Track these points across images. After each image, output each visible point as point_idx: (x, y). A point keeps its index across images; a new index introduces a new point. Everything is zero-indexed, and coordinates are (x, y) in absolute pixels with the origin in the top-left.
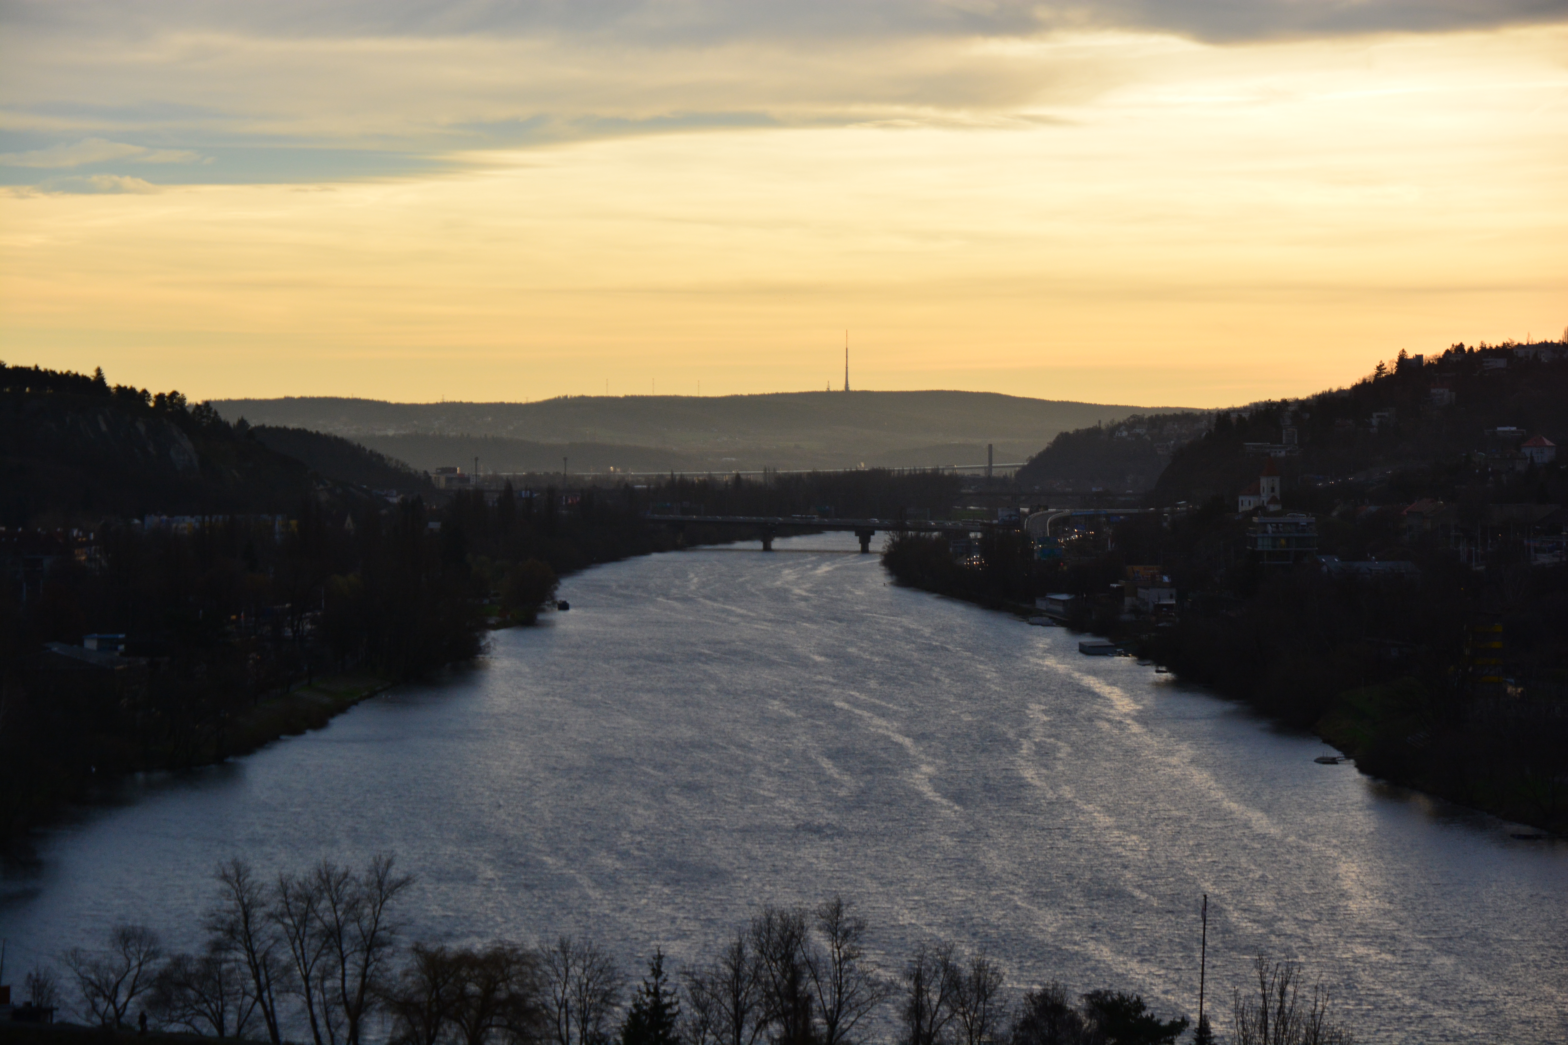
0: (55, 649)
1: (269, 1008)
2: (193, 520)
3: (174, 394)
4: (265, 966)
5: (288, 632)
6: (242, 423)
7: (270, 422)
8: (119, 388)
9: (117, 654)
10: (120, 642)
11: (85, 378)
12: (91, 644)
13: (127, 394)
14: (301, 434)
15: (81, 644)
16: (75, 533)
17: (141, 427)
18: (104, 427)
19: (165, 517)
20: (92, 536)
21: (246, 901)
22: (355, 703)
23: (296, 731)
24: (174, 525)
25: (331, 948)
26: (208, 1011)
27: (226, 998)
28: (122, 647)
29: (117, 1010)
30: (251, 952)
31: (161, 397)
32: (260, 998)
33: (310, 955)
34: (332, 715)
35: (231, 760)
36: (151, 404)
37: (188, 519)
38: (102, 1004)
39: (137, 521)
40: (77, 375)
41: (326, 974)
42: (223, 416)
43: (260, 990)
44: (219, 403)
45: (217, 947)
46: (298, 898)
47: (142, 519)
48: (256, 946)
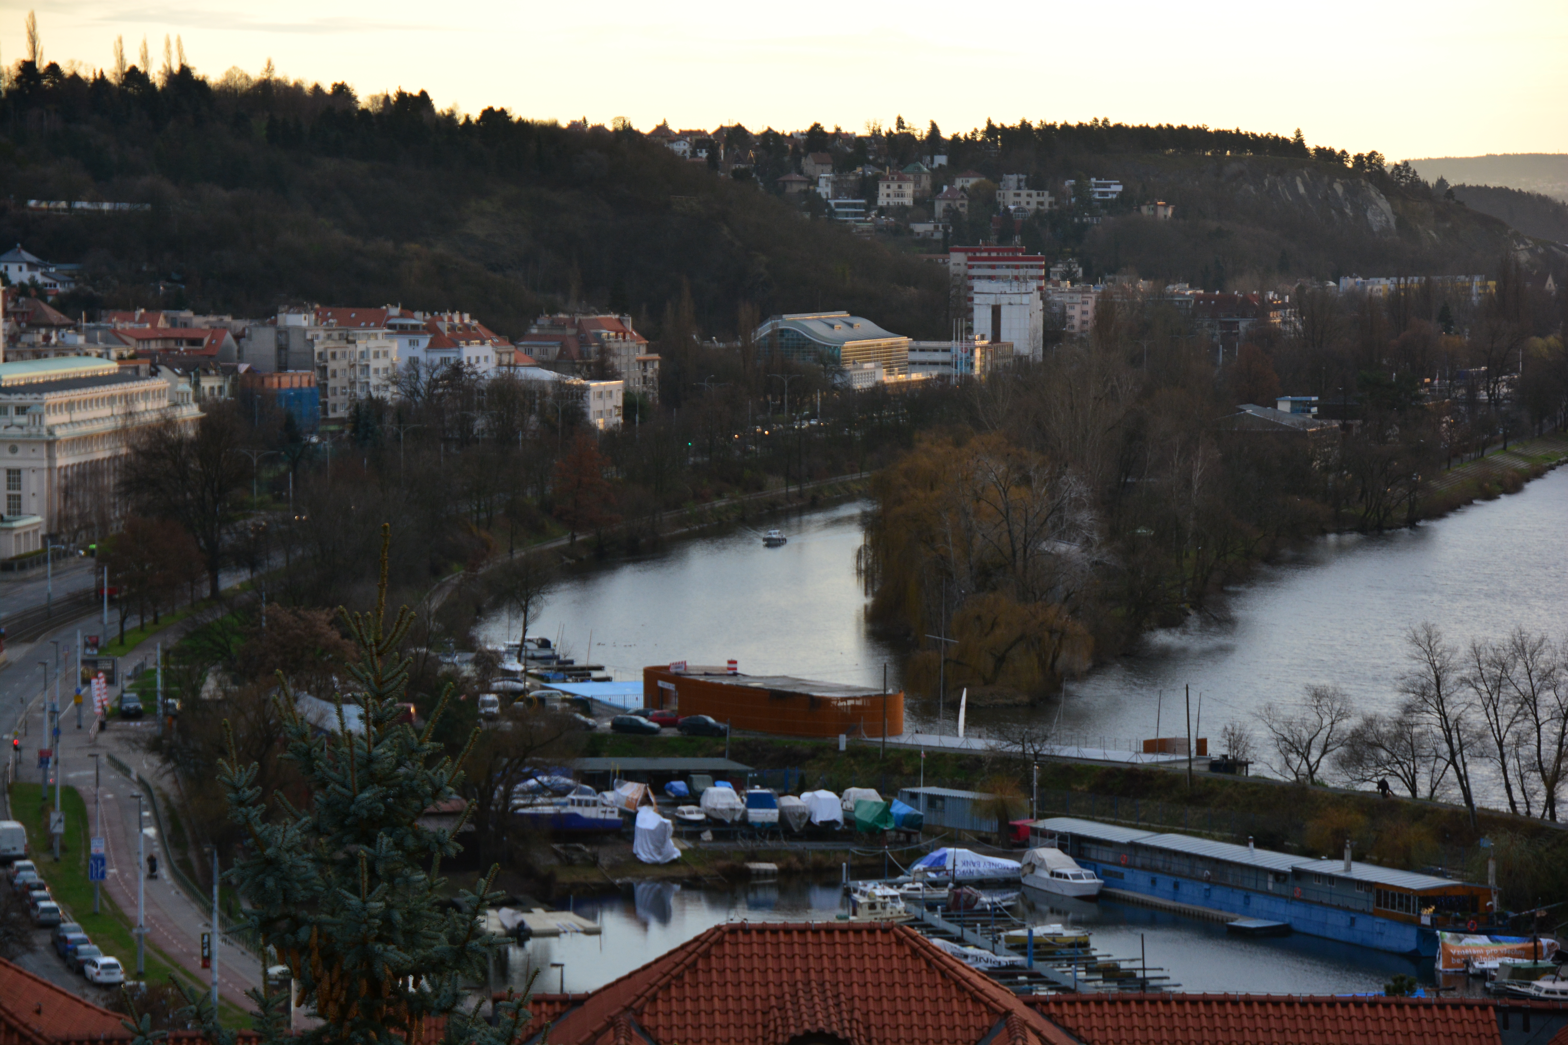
0: (1249, 411)
1: (1462, 772)
2: (1388, 282)
3: (1373, 154)
4: (1458, 731)
5: (1483, 396)
6: (1442, 182)
7: (1471, 181)
8: (1318, 150)
9: (1310, 416)
10: (1313, 404)
11: (1285, 140)
12: (1284, 406)
13: (1325, 155)
14: (1503, 193)
15: (1275, 406)
16: (1271, 295)
17: (1338, 188)
18: (1302, 190)
19: (1360, 279)
20: (1287, 298)
21: (1437, 664)
22: (1552, 468)
23: (1490, 496)
24: (1369, 287)
25: (1526, 715)
26: (1400, 772)
27: (1418, 760)
28: (1314, 410)
29: (1310, 767)
30: (1443, 716)
31: (1359, 157)
32: (1453, 761)
33: (1504, 722)
34: (1528, 480)
35: (1422, 523)
36: (1350, 165)
37: (1383, 281)
38: (1296, 760)
39: (1332, 284)
40: (1276, 138)
41: (1520, 741)
42: (1422, 176)
43: (1453, 754)
44: (1419, 162)
45: (1408, 709)
46: (1493, 663)
47: (1337, 282)
48: (1448, 710)
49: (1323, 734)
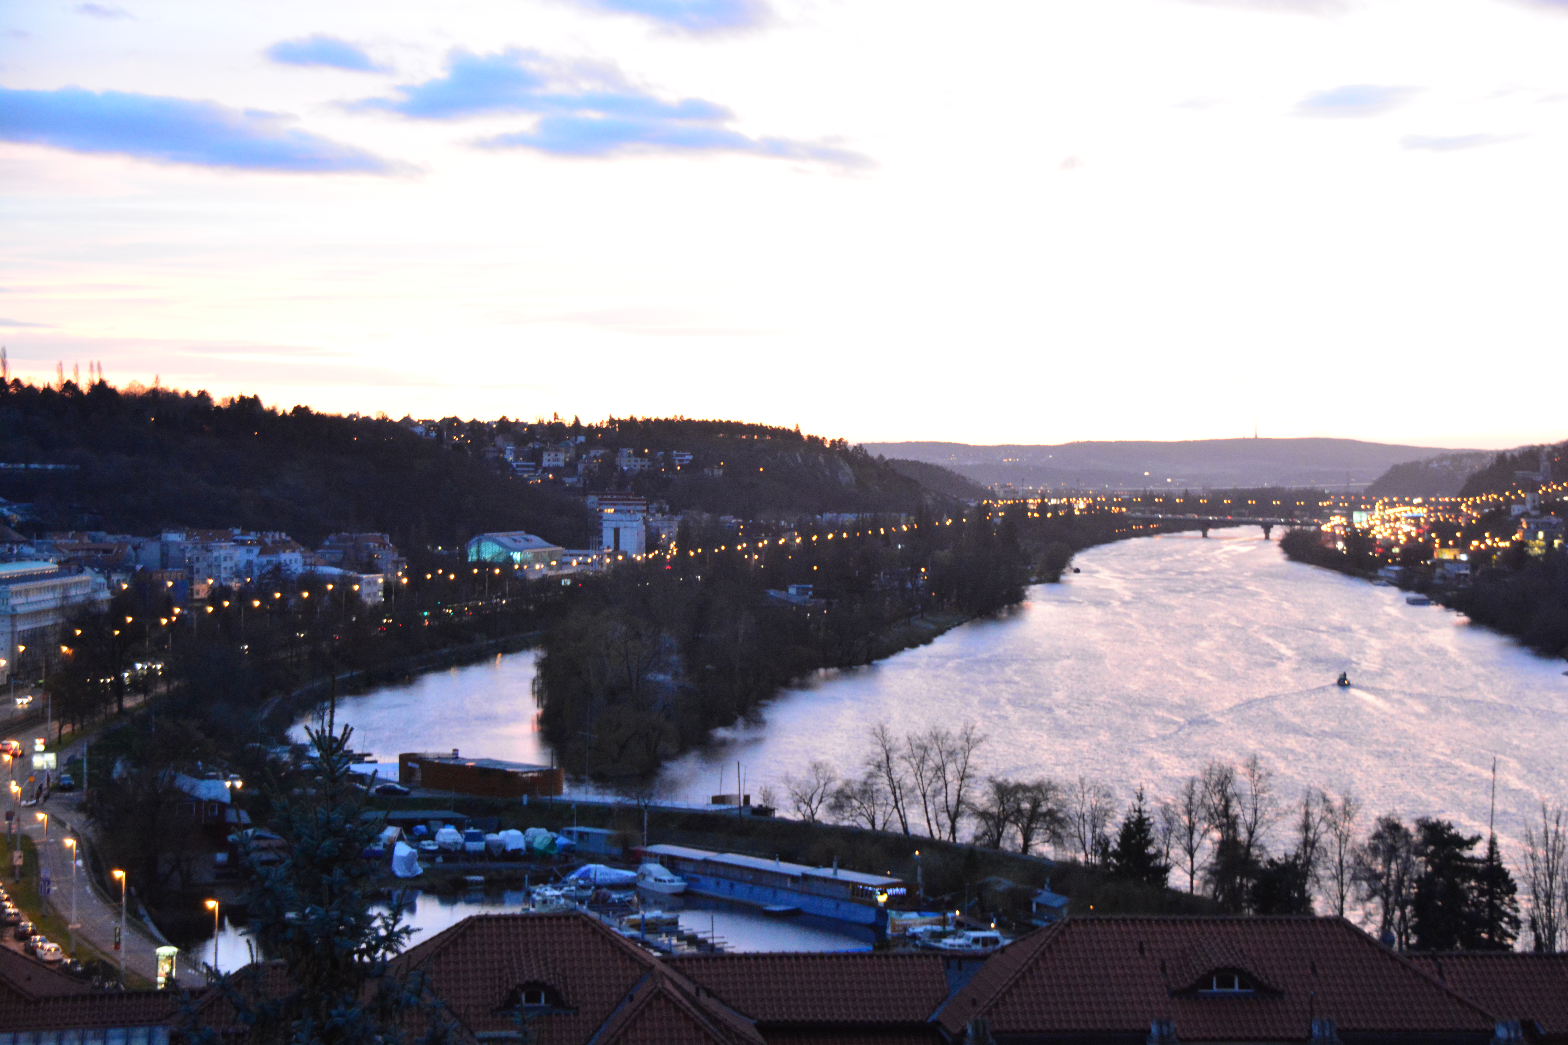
0: (772, 593)
1: (902, 813)
2: (851, 516)
3: (841, 440)
4: (900, 788)
5: (909, 585)
6: (881, 457)
7: (899, 457)
8: (809, 437)
9: (808, 597)
10: (809, 589)
11: (789, 430)
12: (792, 590)
13: (813, 440)
14: (916, 464)
15: (787, 590)
16: (783, 523)
17: (821, 459)
18: (799, 460)
19: (835, 514)
20: (792, 525)
21: (887, 748)
22: (949, 629)
23: (914, 645)
24: (840, 520)
25: (939, 778)
26: (865, 813)
27: (876, 807)
28: (810, 593)
29: (812, 812)
30: (891, 779)
31: (833, 442)
32: (896, 806)
33: (926, 782)
34: (936, 636)
35: (875, 662)
36: (828, 446)
37: (848, 515)
38: (804, 807)
39: (818, 517)
40: (784, 429)
41: (936, 793)
42: (870, 453)
43: (896, 802)
44: (867, 445)
45: (871, 775)
46: (919, 747)
47: (822, 515)
48: (893, 776)
49: (820, 791)
